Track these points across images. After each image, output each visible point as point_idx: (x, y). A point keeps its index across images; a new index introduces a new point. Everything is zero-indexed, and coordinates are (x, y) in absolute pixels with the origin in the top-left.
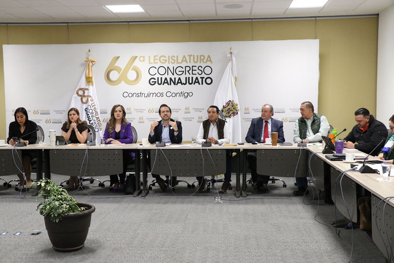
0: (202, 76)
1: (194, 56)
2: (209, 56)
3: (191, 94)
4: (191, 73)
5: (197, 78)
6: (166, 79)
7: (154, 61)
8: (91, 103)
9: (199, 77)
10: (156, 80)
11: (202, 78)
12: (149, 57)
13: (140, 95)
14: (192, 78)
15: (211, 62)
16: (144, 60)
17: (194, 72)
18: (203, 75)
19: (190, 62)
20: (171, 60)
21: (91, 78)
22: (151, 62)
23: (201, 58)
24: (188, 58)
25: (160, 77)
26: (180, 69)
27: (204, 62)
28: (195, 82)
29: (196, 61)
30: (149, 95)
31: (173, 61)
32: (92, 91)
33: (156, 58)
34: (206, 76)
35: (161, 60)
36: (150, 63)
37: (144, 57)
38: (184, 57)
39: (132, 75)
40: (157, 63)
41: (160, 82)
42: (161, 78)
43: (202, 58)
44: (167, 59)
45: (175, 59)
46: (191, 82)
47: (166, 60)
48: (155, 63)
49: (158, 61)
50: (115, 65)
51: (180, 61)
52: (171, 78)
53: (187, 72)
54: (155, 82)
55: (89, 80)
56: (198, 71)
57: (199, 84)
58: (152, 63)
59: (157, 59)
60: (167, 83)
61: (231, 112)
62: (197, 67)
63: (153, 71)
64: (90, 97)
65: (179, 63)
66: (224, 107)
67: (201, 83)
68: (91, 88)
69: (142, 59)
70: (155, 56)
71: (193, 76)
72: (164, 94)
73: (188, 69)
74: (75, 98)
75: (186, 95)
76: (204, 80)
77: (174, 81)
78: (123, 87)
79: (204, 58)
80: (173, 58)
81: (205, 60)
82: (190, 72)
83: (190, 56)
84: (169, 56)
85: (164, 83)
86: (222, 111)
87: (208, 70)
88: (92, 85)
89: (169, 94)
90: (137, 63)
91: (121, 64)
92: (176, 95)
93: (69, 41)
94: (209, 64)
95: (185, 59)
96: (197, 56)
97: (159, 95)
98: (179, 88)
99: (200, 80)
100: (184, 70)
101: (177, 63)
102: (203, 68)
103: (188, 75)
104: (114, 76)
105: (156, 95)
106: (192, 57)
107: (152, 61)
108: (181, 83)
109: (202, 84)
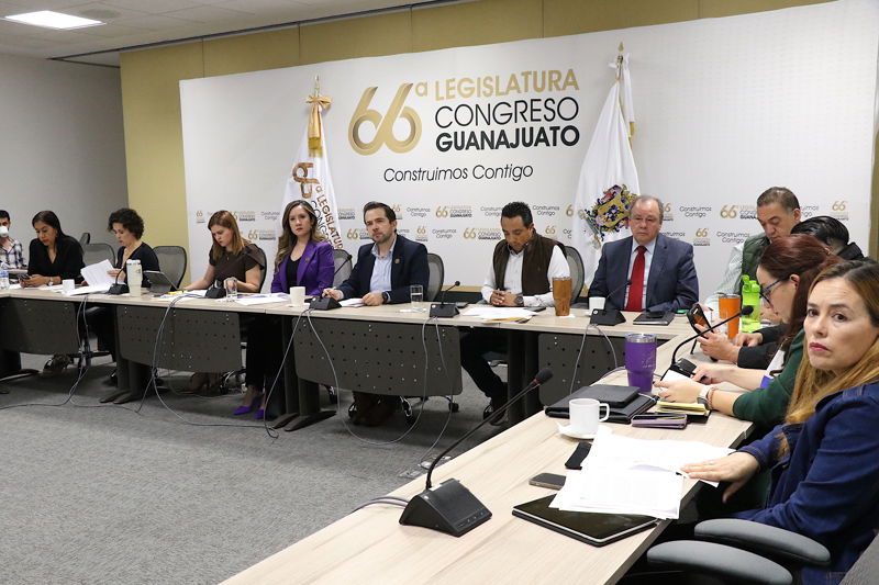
0: (553, 124)
1: (535, 73)
2: (571, 72)
3: (528, 171)
4: (528, 118)
5: (542, 130)
6: (473, 134)
7: (448, 93)
8: (318, 195)
9: (547, 126)
10: (452, 139)
11: (555, 129)
12: (437, 83)
13: (418, 175)
14: (532, 129)
15: (577, 88)
16: (426, 93)
17: (536, 115)
18: (557, 122)
19: (526, 90)
20: (483, 88)
21: (319, 139)
22: (440, 96)
23: (552, 78)
24: (521, 80)
25: (459, 129)
26: (503, 109)
27: (558, 88)
28: (539, 140)
29: (539, 86)
30: (436, 175)
31: (488, 91)
32: (320, 168)
33: (451, 85)
34: (563, 124)
35: (462, 89)
36: (438, 98)
37: (425, 85)
38: (513, 77)
39: (401, 129)
40: (453, 96)
41: (459, 144)
42: (463, 133)
43: (555, 77)
44: (475, 85)
45: (493, 84)
46: (528, 141)
47: (472, 90)
48: (448, 97)
49: (455, 92)
50: (369, 108)
51: (503, 88)
52: (483, 132)
53: (519, 115)
54: (450, 143)
55: (314, 145)
56: (545, 111)
57: (548, 145)
58: (443, 98)
59: (454, 88)
60: (476, 144)
61: (620, 216)
62: (543, 101)
63: (445, 117)
64: (316, 181)
65: (502, 94)
66: (599, 203)
67: (551, 142)
68: (317, 161)
69: (421, 90)
70: (448, 82)
71: (534, 124)
72: (470, 173)
73: (521, 107)
74: (291, 184)
75: (517, 172)
76: (559, 133)
77: (490, 139)
78: (385, 157)
79: (559, 79)
80: (488, 82)
81: (561, 84)
82: (527, 114)
83: (526, 74)
84: (479, 79)
85: (469, 144)
86: (596, 213)
87: (567, 109)
88: (321, 155)
89: (479, 172)
90: (411, 101)
91: (381, 104)
92: (494, 175)
93: (301, 60)
94: (570, 92)
95: (516, 83)
96: (544, 73)
97: (457, 174)
98: (502, 156)
99: (550, 135)
100: (512, 110)
101: (498, 94)
102: (557, 103)
103: (521, 124)
104: (367, 132)
105: (453, 174)
106: (531, 77)
107: (443, 93)
108: (506, 142)
109: (555, 144)
